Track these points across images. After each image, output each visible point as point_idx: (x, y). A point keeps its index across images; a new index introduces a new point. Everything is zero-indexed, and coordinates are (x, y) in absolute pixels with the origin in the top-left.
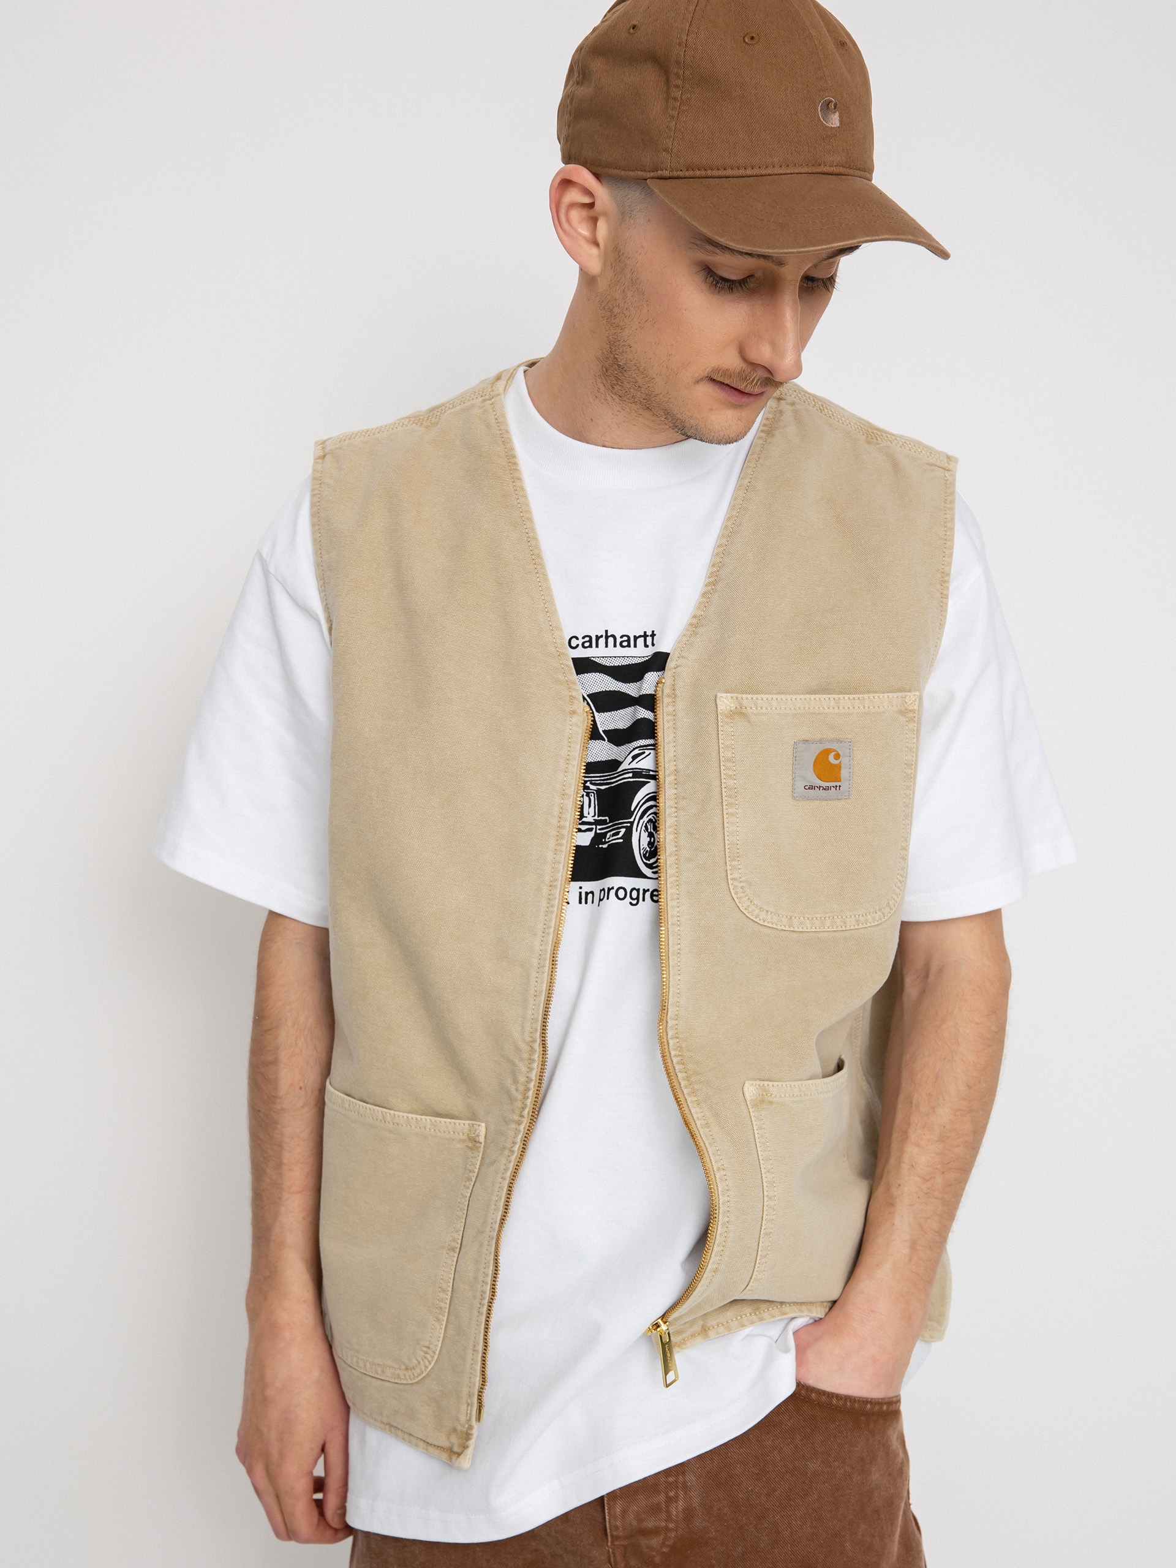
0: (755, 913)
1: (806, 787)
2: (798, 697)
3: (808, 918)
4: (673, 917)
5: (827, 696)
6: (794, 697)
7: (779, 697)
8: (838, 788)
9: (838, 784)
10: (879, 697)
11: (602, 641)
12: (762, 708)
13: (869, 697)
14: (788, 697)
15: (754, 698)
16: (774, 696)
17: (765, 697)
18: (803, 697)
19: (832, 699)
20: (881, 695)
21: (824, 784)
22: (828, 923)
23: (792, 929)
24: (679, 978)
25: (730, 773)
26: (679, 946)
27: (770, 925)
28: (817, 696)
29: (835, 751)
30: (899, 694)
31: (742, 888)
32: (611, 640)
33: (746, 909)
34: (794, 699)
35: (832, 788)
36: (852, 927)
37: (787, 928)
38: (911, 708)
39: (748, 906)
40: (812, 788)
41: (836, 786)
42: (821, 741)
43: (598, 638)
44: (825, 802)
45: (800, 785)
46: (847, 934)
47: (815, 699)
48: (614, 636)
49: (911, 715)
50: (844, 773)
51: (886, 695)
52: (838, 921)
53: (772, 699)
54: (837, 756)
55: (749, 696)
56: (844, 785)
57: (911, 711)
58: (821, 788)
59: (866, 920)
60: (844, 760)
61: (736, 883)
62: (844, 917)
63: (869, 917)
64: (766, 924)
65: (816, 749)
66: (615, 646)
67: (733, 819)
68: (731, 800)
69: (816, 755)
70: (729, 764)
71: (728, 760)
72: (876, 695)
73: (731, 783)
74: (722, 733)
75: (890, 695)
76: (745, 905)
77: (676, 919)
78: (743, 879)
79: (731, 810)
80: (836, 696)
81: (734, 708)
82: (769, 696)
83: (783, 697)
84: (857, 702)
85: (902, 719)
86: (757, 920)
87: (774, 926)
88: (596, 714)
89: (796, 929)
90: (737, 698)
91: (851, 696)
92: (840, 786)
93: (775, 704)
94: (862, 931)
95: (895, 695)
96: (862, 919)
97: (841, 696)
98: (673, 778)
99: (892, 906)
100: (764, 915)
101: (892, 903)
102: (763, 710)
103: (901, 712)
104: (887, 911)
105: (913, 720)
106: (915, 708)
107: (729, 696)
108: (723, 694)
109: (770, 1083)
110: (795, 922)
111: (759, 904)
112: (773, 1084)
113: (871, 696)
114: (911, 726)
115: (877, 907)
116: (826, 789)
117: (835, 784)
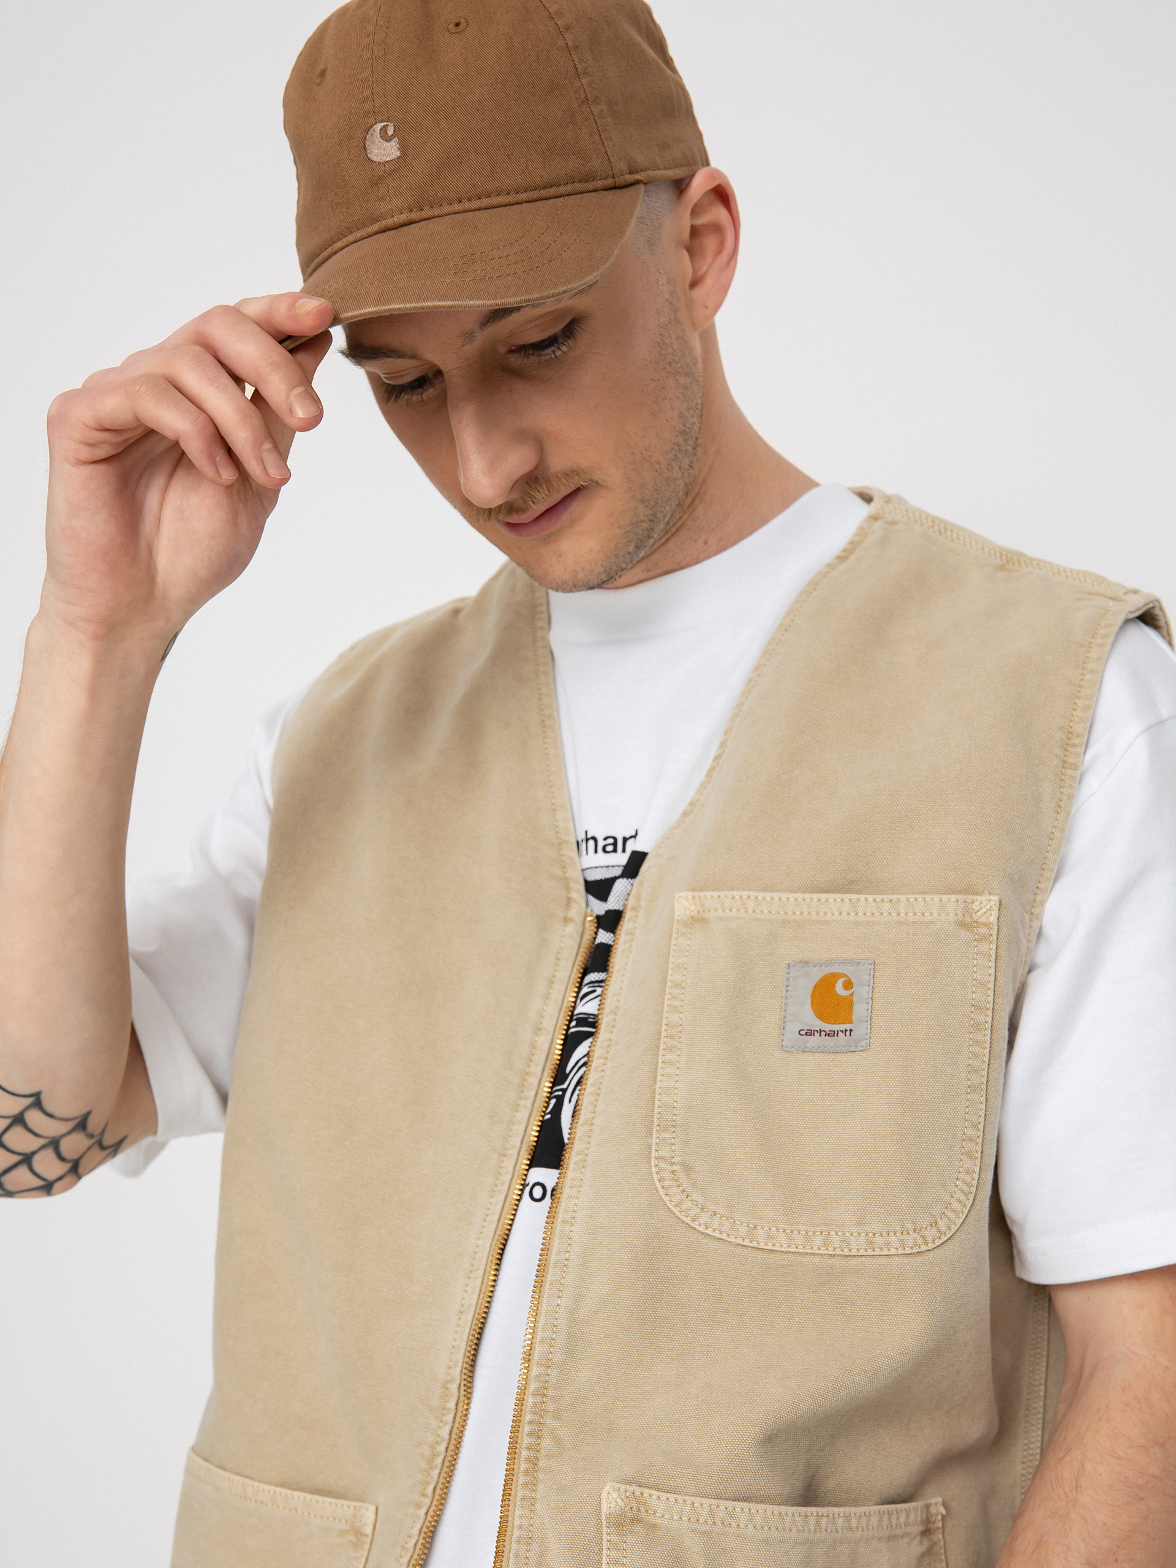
0: (692, 1213)
1: (802, 1032)
2: (792, 896)
3: (784, 1231)
4: (566, 1211)
5: (839, 896)
6: (784, 896)
7: (760, 895)
8: (848, 1033)
9: (848, 1027)
10: (924, 899)
12: (731, 910)
13: (908, 900)
14: (776, 895)
15: (722, 896)
16: (753, 894)
17: (737, 894)
18: (799, 896)
19: (846, 900)
20: (928, 897)
21: (828, 1027)
22: (818, 1240)
23: (754, 1244)
24: (559, 1302)
25: (675, 1003)
26: (568, 1255)
27: (717, 1234)
28: (823, 896)
29: (845, 975)
30: (961, 897)
31: (673, 1172)
32: (591, 843)
33: (676, 1206)
34: (784, 899)
35: (840, 1033)
36: (862, 1252)
37: (747, 1242)
38: (983, 920)
39: (681, 1202)
40: (809, 1033)
41: (846, 1030)
42: (828, 963)
44: (832, 1056)
45: (793, 1028)
46: (854, 1262)
47: (819, 900)
48: (594, 839)
50: (860, 1010)
51: (936, 898)
52: (836, 1240)
53: (749, 897)
54: (848, 985)
55: (716, 894)
56: (860, 1030)
57: (985, 925)
58: (823, 1034)
59: (888, 1245)
60: (861, 992)
61: (662, 1165)
62: (848, 1234)
63: (893, 1238)
64: (709, 1231)
65: (817, 974)
66: (596, 853)
67: (670, 1070)
68: (671, 1043)
69: (815, 983)
70: (676, 991)
71: (677, 985)
72: (920, 898)
73: (675, 1017)
74: (674, 947)
75: (945, 898)
76: (676, 1200)
77: (570, 1214)
78: (677, 1160)
79: (669, 1057)
80: (854, 897)
81: (696, 911)
82: (745, 894)
83: (768, 895)
84: (886, 906)
85: (965, 934)
86: (695, 1225)
87: (724, 1236)
89: (762, 1246)
90: (700, 897)
91: (878, 898)
92: (851, 1030)
93: (751, 905)
94: (882, 1260)
95: (953, 897)
96: (878, 1239)
97: (862, 897)
98: (611, 1017)
99: (943, 1229)
100: (704, 1218)
101: (942, 1224)
102: (734, 914)
103: (963, 925)
104: (930, 1234)
105: (986, 938)
106: (993, 919)
107: (690, 894)
108: (683, 894)
109: (655, 1493)
110: (761, 1233)
111: (700, 1200)
112: (663, 1495)
113: (912, 898)
114: (984, 947)
115: (910, 1226)
116: (832, 1034)
117: (843, 1027)
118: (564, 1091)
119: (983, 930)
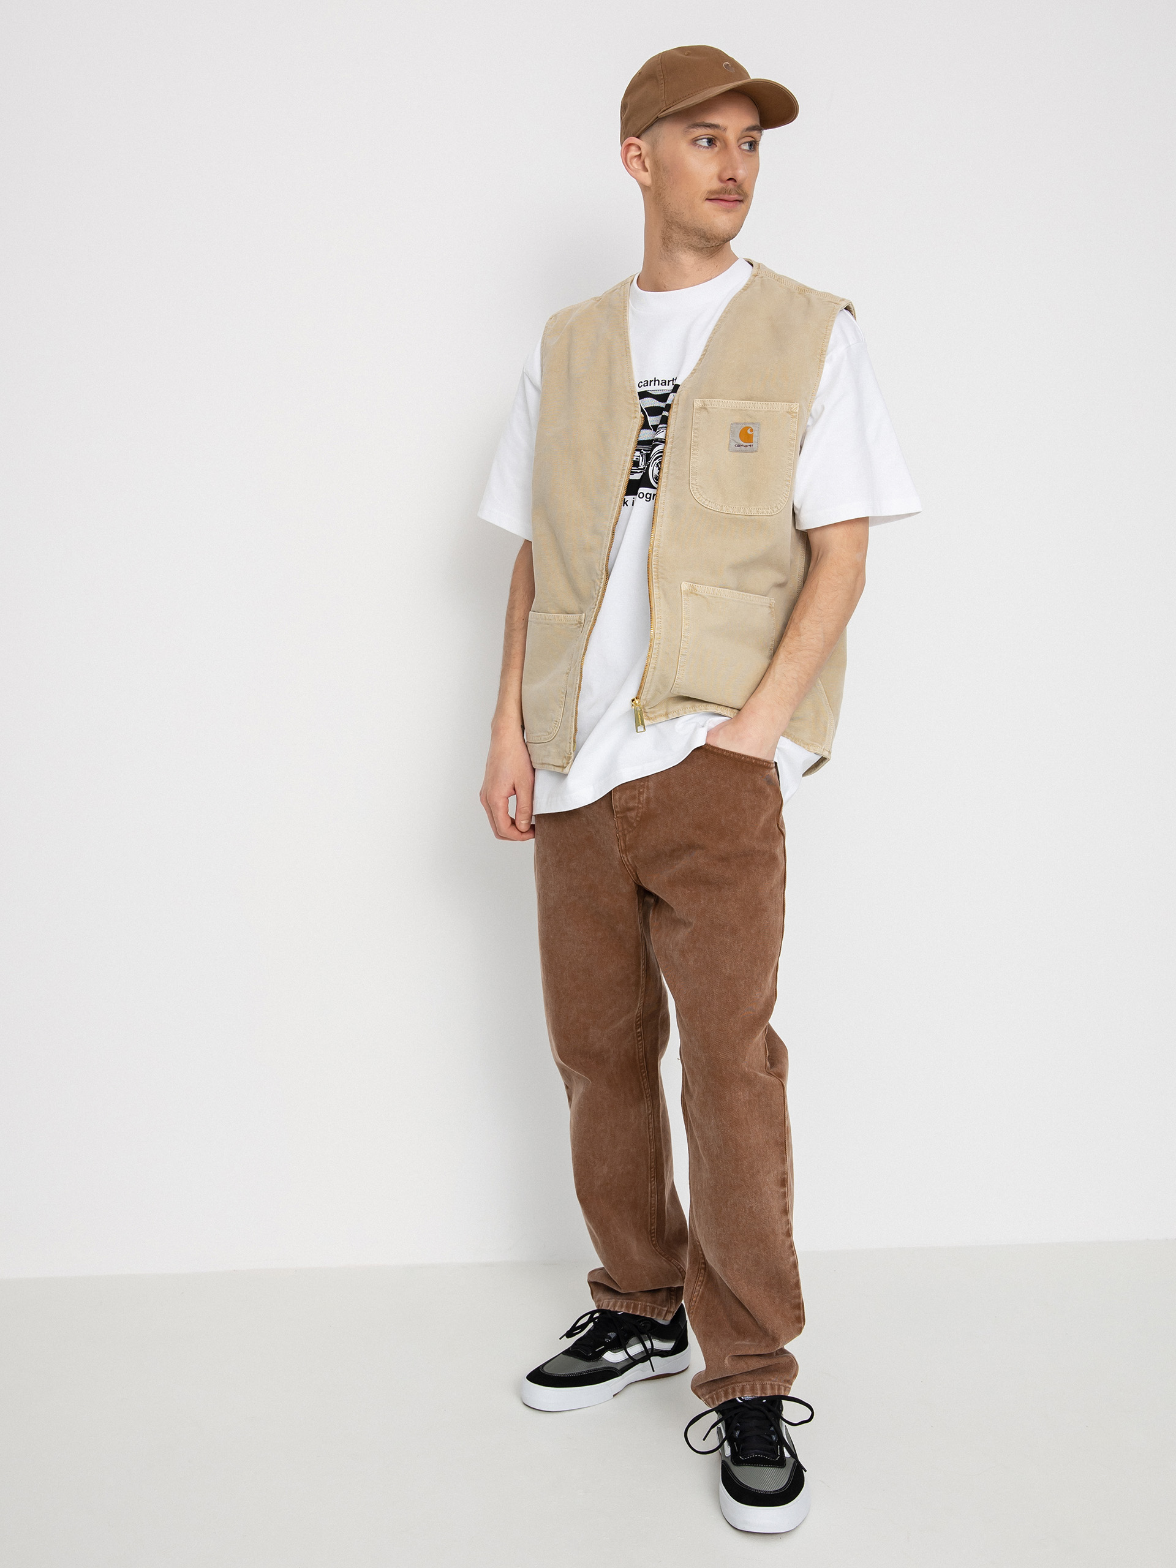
0: (703, 501)
1: (737, 446)
2: (734, 401)
3: (731, 507)
4: (661, 500)
5: (749, 402)
6: (731, 401)
8: (751, 446)
9: (751, 444)
11: (653, 383)
14: (729, 401)
15: (713, 401)
16: (722, 400)
17: (717, 400)
18: (736, 401)
19: (751, 403)
20: (778, 403)
21: (745, 444)
22: (742, 511)
23: (722, 511)
24: (661, 528)
25: (696, 435)
26: (663, 513)
27: (711, 508)
28: (744, 402)
29: (751, 428)
30: (788, 403)
31: (697, 488)
32: (657, 382)
35: (749, 446)
36: (755, 515)
37: (720, 511)
39: (699, 498)
40: (739, 446)
42: (745, 424)
43: (651, 381)
44: (746, 453)
45: (733, 444)
46: (752, 518)
47: (742, 403)
48: (658, 380)
50: (754, 439)
51: (780, 403)
52: (747, 511)
54: (752, 430)
55: (709, 400)
56: (755, 445)
57: (794, 412)
58: (743, 446)
59: (763, 512)
60: (755, 433)
61: (694, 486)
62: (750, 509)
63: (764, 510)
64: (709, 507)
65: (741, 427)
66: (659, 385)
67: (695, 456)
68: (695, 448)
69: (741, 430)
70: (696, 431)
71: (696, 429)
72: (775, 403)
73: (696, 439)
74: (694, 417)
75: (783, 404)
77: (663, 501)
78: (698, 485)
79: (694, 452)
80: (753, 402)
81: (702, 405)
82: (720, 400)
83: (726, 401)
84: (764, 405)
85: (789, 416)
86: (704, 505)
87: (713, 509)
88: (648, 417)
89: (725, 512)
90: (703, 401)
91: (762, 403)
93: (722, 404)
94: (760, 517)
95: (785, 403)
96: (760, 511)
97: (756, 402)
98: (671, 440)
99: (779, 508)
100: (707, 503)
101: (779, 507)
102: (715, 406)
103: (788, 412)
104: (775, 509)
105: (795, 417)
106: (797, 411)
107: (700, 400)
108: (697, 400)
109: (697, 585)
110: (724, 508)
111: (705, 497)
112: (699, 586)
113: (772, 403)
114: (794, 420)
115: (769, 507)
116: (745, 446)
117: (749, 444)
118: (650, 463)
119: (794, 414)
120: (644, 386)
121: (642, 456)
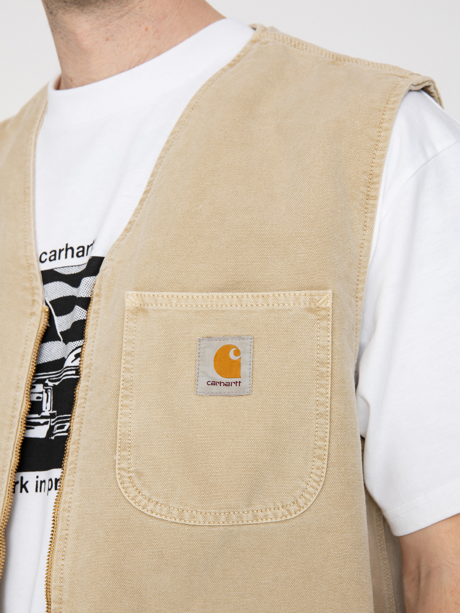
0: (143, 504)
1: (209, 383)
2: (200, 294)
3: (201, 513)
4: (65, 502)
5: (230, 294)
6: (195, 295)
7: (180, 294)
8: (238, 384)
9: (238, 380)
10: (284, 295)
11: (63, 253)
12: (161, 305)
13: (274, 295)
14: (190, 294)
15: (155, 296)
16: (175, 294)
17: (165, 294)
18: (205, 294)
19: (235, 297)
20: (287, 293)
21: (225, 380)
22: (223, 518)
23: (183, 522)
24: (63, 563)
25: (128, 366)
26: (67, 531)
27: (158, 516)
28: (220, 294)
29: (236, 347)
30: (308, 292)
31: (130, 477)
32: (70, 251)
33: (132, 499)
34: (195, 297)
35: (233, 384)
36: (250, 522)
37: (178, 521)
38: (323, 306)
39: (136, 496)
40: (214, 383)
41: (237, 382)
42: (224, 338)
43: (60, 251)
44: (228, 398)
45: (203, 380)
46: (245, 528)
47: (218, 297)
48: (72, 248)
49: (324, 313)
50: (244, 369)
51: (292, 293)
52: (234, 517)
53: (173, 296)
54: (237, 352)
55: (151, 294)
56: (245, 382)
57: (324, 309)
58: (222, 384)
59: (266, 517)
60: (245, 358)
61: (123, 473)
62: (241, 513)
63: (269, 512)
64: (154, 515)
65: (218, 345)
66: (73, 256)
68: (126, 393)
69: (216, 352)
70: (128, 358)
71: (129, 354)
72: (282, 293)
74: (126, 328)
75: (297, 293)
76: (132, 495)
77: (67, 505)
78: (132, 469)
79: (125, 402)
80: (239, 294)
81: (139, 305)
82: (170, 294)
83: (185, 294)
84: (261, 300)
85: (312, 316)
86: (145, 511)
87: (163, 518)
89: (187, 522)
90: (141, 295)
91: (255, 294)
92: (240, 382)
93: (174, 301)
94: (262, 526)
95: (303, 293)
96: (260, 514)
97: (245, 294)
98: (87, 370)
99: (302, 504)
101: (301, 501)
102: (164, 307)
103: (310, 310)
104: (293, 508)
105: (325, 318)
106: (329, 305)
107: (135, 292)
108: (130, 292)
110: (186, 515)
113: (276, 293)
114: (324, 323)
115: (280, 505)
116: (228, 384)
117: (235, 380)
120: (50, 260)
121: (46, 392)
